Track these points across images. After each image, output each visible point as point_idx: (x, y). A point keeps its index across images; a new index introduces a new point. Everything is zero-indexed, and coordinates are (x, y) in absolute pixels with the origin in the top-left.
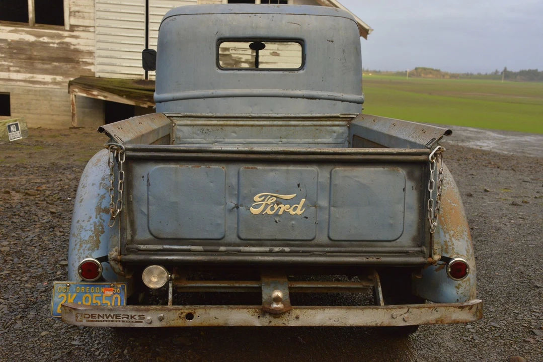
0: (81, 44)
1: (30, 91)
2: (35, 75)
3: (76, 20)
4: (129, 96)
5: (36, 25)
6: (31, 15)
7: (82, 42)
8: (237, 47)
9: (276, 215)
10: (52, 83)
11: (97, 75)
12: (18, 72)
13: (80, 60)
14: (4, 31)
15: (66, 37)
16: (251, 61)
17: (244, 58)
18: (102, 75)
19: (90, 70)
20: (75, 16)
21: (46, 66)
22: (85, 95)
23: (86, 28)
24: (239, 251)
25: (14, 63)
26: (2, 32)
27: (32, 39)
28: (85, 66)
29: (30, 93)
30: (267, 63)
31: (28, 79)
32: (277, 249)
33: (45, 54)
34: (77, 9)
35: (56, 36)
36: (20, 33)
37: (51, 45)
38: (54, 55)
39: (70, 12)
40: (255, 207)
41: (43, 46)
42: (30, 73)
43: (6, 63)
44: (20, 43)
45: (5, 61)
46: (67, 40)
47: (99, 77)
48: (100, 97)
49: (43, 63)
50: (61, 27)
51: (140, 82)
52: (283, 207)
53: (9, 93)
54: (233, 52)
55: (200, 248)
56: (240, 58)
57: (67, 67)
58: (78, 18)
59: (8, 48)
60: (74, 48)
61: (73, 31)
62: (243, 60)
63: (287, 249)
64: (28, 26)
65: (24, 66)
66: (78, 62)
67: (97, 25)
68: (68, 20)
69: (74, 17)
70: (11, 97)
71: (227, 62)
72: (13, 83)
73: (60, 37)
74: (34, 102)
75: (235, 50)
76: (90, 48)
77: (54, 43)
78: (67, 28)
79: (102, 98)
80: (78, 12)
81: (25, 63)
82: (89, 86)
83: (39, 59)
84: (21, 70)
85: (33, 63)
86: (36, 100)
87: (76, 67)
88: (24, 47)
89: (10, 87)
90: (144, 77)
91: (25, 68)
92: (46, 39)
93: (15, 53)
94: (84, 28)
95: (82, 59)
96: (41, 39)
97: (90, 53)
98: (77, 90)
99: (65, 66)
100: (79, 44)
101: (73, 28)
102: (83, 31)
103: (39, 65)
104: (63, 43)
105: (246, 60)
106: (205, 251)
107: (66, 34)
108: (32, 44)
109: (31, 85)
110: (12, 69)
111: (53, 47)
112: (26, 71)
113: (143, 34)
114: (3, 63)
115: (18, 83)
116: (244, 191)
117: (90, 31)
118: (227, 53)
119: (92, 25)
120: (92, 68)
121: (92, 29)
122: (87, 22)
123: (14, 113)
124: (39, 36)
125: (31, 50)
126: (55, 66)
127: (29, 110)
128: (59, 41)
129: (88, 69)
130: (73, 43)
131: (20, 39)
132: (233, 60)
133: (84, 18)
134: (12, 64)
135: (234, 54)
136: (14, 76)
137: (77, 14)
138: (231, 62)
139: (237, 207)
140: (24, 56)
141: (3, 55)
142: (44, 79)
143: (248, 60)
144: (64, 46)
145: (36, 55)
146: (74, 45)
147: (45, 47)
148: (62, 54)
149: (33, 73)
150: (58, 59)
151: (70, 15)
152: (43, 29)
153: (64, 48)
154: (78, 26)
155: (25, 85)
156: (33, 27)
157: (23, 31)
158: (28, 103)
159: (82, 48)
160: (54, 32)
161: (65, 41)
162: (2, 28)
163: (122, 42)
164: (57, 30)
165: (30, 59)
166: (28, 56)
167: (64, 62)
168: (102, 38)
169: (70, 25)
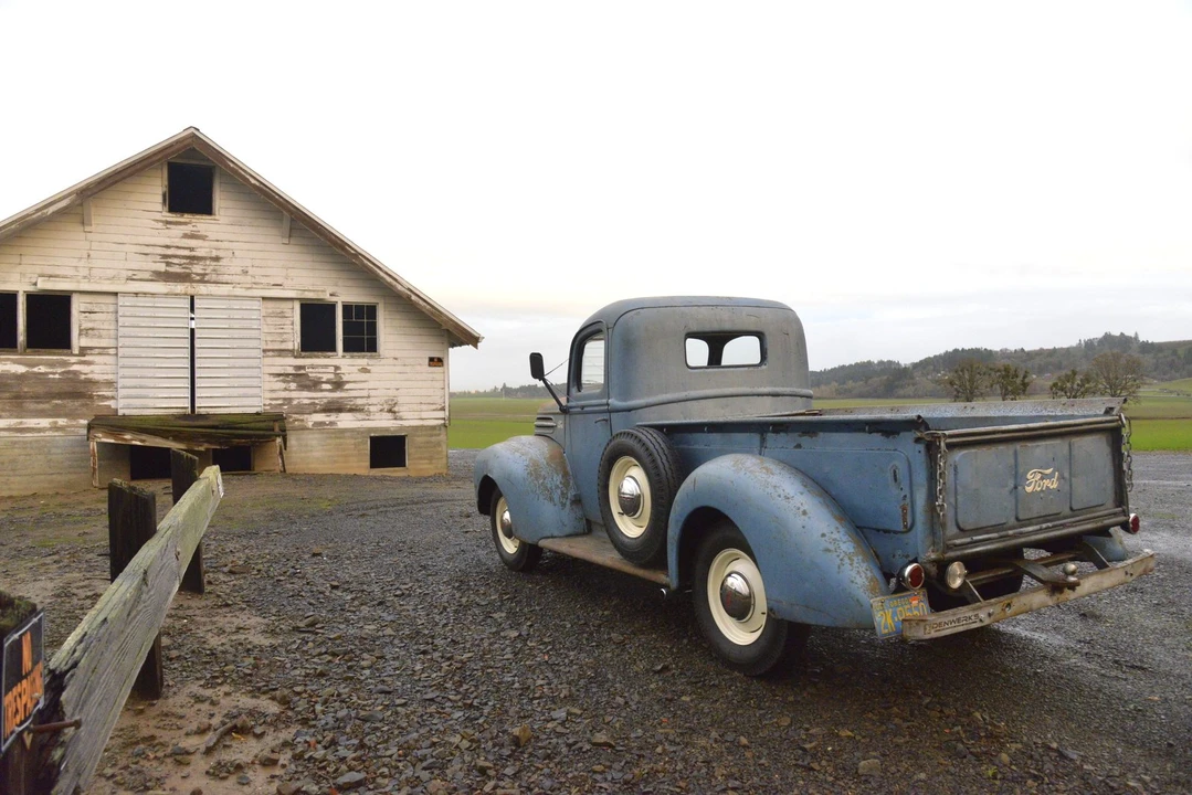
0: (96, 372)
1: (16, 443)
2: (24, 420)
3: (89, 340)
4: (177, 437)
5: (28, 351)
6: (21, 337)
7: (97, 369)
8: (314, 364)
9: (1042, 491)
10: (50, 429)
11: (120, 412)
13: (95, 393)
15: (74, 363)
16: (334, 380)
17: (325, 377)
18: (127, 412)
19: (109, 407)
20: (87, 335)
21: (42, 406)
22: (112, 441)
23: (103, 351)
24: (1021, 533)
27: (21, 369)
28: (102, 401)
29: (17, 446)
30: (354, 382)
31: (14, 427)
32: (1044, 526)
33: (40, 390)
34: (90, 325)
35: (59, 363)
36: (4, 363)
37: (51, 376)
38: (55, 390)
39: (81, 330)
40: (1029, 486)
41: (38, 379)
42: (17, 417)
44: (3, 375)
46: (75, 367)
47: (124, 415)
48: (134, 442)
49: (38, 403)
50: (65, 351)
51: (184, 417)
52: (1046, 482)
54: (311, 370)
55: (995, 535)
56: (321, 378)
57: (74, 405)
58: (92, 338)
60: (86, 378)
61: (84, 356)
62: (324, 380)
63: (1050, 525)
64: (16, 353)
65: (8, 408)
66: (91, 397)
67: (119, 345)
68: (77, 341)
71: (303, 383)
73: (65, 364)
74: (22, 458)
76: (110, 377)
77: (54, 374)
78: (76, 351)
79: (138, 443)
80: (93, 329)
81: (9, 404)
82: (119, 427)
83: (32, 398)
84: (4, 414)
85: (22, 403)
86: (26, 455)
87: (87, 404)
88: (9, 381)
90: (189, 411)
91: (9, 411)
92: (43, 369)
94: (101, 351)
95: (97, 391)
96: (36, 370)
97: (110, 384)
98: (100, 435)
99: (72, 403)
100: (92, 372)
101: (83, 351)
102: (99, 354)
103: (32, 406)
104: (69, 372)
105: (327, 379)
106: (1001, 537)
107: (73, 359)
108: (21, 377)
109: (19, 435)
111: (54, 379)
112: (12, 415)
113: (187, 353)
116: (1021, 471)
117: (110, 354)
118: (302, 372)
119: (113, 346)
120: (112, 403)
121: (112, 351)
122: (104, 343)
124: (31, 365)
125: (19, 384)
126: (57, 405)
128: (63, 370)
129: (106, 405)
130: (83, 372)
131: (2, 371)
132: (310, 380)
133: (100, 337)
135: (311, 372)
137: (90, 332)
138: (308, 383)
139: (1016, 488)
140: (7, 395)
142: (39, 424)
143: (331, 379)
144: (70, 376)
145: (26, 392)
146: (84, 374)
147: (41, 379)
148: (67, 387)
149: (21, 418)
150: (60, 396)
151: (80, 335)
152: (39, 355)
153: (70, 379)
154: (91, 348)
155: (9, 435)
156: (24, 353)
157: (8, 359)
158: (14, 461)
159: (96, 377)
160: (55, 357)
161: (71, 369)
163: (158, 366)
164: (61, 355)
165: (17, 397)
166: (15, 394)
167: (69, 398)
168: (128, 362)
169: (80, 347)
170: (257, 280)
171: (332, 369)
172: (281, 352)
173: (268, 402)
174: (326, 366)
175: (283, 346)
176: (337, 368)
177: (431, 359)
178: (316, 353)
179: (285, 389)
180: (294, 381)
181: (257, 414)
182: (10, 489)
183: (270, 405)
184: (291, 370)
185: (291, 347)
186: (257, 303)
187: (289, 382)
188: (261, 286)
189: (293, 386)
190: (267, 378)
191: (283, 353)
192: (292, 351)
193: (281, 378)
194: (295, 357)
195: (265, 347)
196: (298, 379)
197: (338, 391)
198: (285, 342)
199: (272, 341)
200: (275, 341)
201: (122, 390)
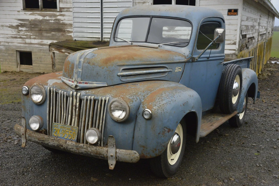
0: (66, 19)
1: (41, 50)
2: (43, 40)
3: (63, 4)
5: (43, 9)
7: (66, 18)
11: (74, 39)
12: (35, 39)
13: (66, 30)
14: (27, 14)
15: (58, 15)
18: (77, 39)
21: (48, 35)
22: (58, 52)
23: (68, 9)
25: (32, 33)
26: (27, 15)
27: (41, 18)
28: (69, 33)
29: (41, 51)
31: (40, 43)
33: (47, 27)
35: (53, 15)
36: (35, 15)
37: (51, 21)
38: (52, 27)
41: (46, 22)
42: (41, 39)
43: (29, 34)
44: (35, 20)
45: (28, 33)
46: (59, 17)
49: (47, 33)
50: (55, 10)
53: (31, 51)
57: (59, 35)
58: (64, 3)
59: (29, 25)
60: (62, 22)
61: (61, 12)
64: (38, 10)
65: (38, 35)
66: (64, 31)
67: (73, 7)
68: (59, 5)
69: (62, 2)
70: (32, 54)
72: (33, 46)
73: (55, 16)
74: (43, 56)
76: (71, 22)
77: (52, 20)
78: (58, 10)
79: (67, 54)
81: (38, 33)
83: (45, 31)
84: (36, 37)
85: (42, 33)
86: (45, 56)
87: (64, 35)
88: (37, 23)
89: (32, 48)
91: (38, 36)
92: (47, 18)
93: (33, 27)
95: (67, 29)
96: (45, 18)
97: (71, 25)
99: (58, 34)
100: (65, 20)
102: (67, 11)
103: (45, 34)
104: (56, 20)
107: (58, 14)
108: (41, 21)
109: (41, 46)
110: (32, 37)
111: (52, 22)
112: (39, 38)
113: (100, 10)
114: (28, 34)
115: (35, 46)
117: (70, 11)
119: (71, 7)
120: (72, 34)
121: (71, 10)
122: (68, 5)
123: (34, 63)
124: (44, 16)
125: (41, 25)
126: (53, 34)
127: (41, 61)
128: (55, 18)
129: (70, 35)
130: (61, 19)
131: (35, 18)
133: (67, 3)
134: (32, 34)
136: (33, 41)
140: (37, 29)
141: (27, 29)
142: (47, 42)
144: (57, 21)
145: (43, 28)
146: (62, 20)
147: (47, 22)
148: (56, 27)
149: (42, 39)
150: (54, 30)
151: (59, 2)
152: (46, 11)
153: (57, 22)
154: (64, 8)
155: (38, 47)
156: (41, 10)
157: (36, 13)
158: (40, 58)
159: (66, 22)
160: (52, 13)
161: (57, 18)
162: (26, 12)
163: (88, 17)
164: (53, 12)
165: (40, 30)
166: (39, 29)
167: (57, 32)
168: (76, 15)
169: (60, 8)
177: (230, 11)
182: (40, 69)
197: (172, 31)
198: (145, 3)
199: (138, 3)
200: (140, 3)
201: (75, 29)
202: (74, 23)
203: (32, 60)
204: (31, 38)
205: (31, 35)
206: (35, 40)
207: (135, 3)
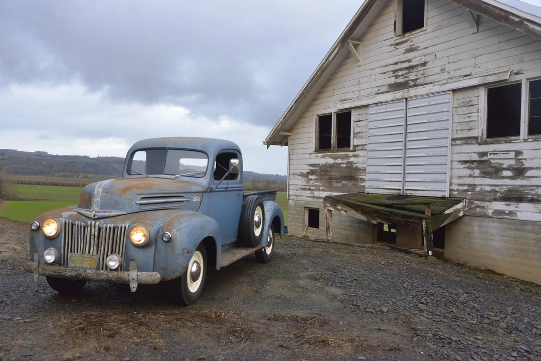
0: (360, 162)
3: (357, 140)
5: (336, 149)
7: (359, 160)
8: (497, 150)
11: (367, 191)
12: (323, 190)
13: (359, 177)
14: (319, 157)
15: (351, 157)
16: (515, 167)
17: (506, 164)
18: (370, 191)
19: (363, 187)
20: (357, 137)
21: (339, 185)
27: (331, 161)
28: (362, 183)
33: (338, 174)
34: (358, 130)
35: (345, 156)
36: (326, 157)
37: (342, 165)
38: (344, 175)
39: (354, 134)
42: (330, 191)
43: (318, 184)
44: (325, 165)
45: (318, 182)
46: (352, 159)
47: (368, 193)
49: (337, 182)
50: (348, 149)
53: (319, 208)
54: (492, 156)
56: (503, 164)
57: (350, 184)
58: (359, 138)
59: (320, 171)
60: (356, 167)
61: (355, 151)
62: (505, 166)
64: (330, 151)
65: (327, 185)
66: (357, 179)
67: (369, 143)
68: (353, 141)
70: (320, 212)
71: (486, 170)
73: (348, 157)
75: (494, 154)
76: (364, 166)
77: (343, 164)
78: (351, 148)
80: (359, 133)
81: (327, 183)
83: (335, 179)
84: (325, 189)
85: (331, 182)
87: (356, 184)
88: (328, 169)
89: (319, 204)
91: (327, 187)
92: (339, 161)
93: (323, 175)
94: (362, 147)
96: (337, 161)
97: (364, 170)
100: (358, 162)
101: (355, 148)
102: (361, 150)
103: (335, 184)
104: (349, 163)
105: (508, 166)
107: (351, 154)
108: (332, 166)
110: (321, 188)
111: (343, 167)
112: (328, 189)
113: (403, 146)
117: (365, 150)
118: (485, 158)
119: (366, 144)
120: (365, 184)
121: (366, 147)
122: (363, 141)
123: (321, 226)
124: (336, 158)
125: (331, 171)
126: (344, 184)
128: (347, 161)
129: (362, 185)
130: (355, 162)
131: (326, 162)
132: (492, 167)
133: (362, 137)
134: (321, 184)
135: (493, 159)
136: (322, 194)
137: (358, 135)
138: (490, 170)
140: (327, 177)
141: (317, 177)
143: (512, 165)
144: (349, 165)
145: (333, 176)
146: (355, 164)
147: (339, 167)
148: (348, 173)
150: (345, 178)
151: (354, 137)
152: (338, 152)
153: (349, 167)
154: (358, 146)
156: (333, 151)
159: (360, 166)
160: (344, 153)
161: (350, 160)
162: (318, 155)
163: (386, 156)
164: (346, 152)
165: (330, 179)
166: (329, 177)
167: (349, 180)
168: (372, 154)
169: (354, 145)
170: (452, 75)
171: (512, 155)
172: (467, 140)
173: (456, 187)
174: (507, 152)
175: (470, 134)
176: (518, 153)
178: (500, 139)
179: (471, 176)
180: (477, 168)
181: (443, 198)
183: (458, 190)
184: (475, 157)
185: (476, 135)
186: (448, 96)
187: (473, 169)
188: (454, 80)
189: (477, 172)
190: (456, 164)
191: (469, 141)
192: (476, 138)
193: (467, 165)
194: (480, 144)
195: (456, 136)
196: (481, 166)
197: (519, 178)
198: (472, 129)
199: (461, 130)
200: (464, 130)
201: (368, 175)
202: (368, 168)
203: (319, 221)
204: (319, 190)
205: (320, 186)
206: (324, 192)
207: (455, 132)
